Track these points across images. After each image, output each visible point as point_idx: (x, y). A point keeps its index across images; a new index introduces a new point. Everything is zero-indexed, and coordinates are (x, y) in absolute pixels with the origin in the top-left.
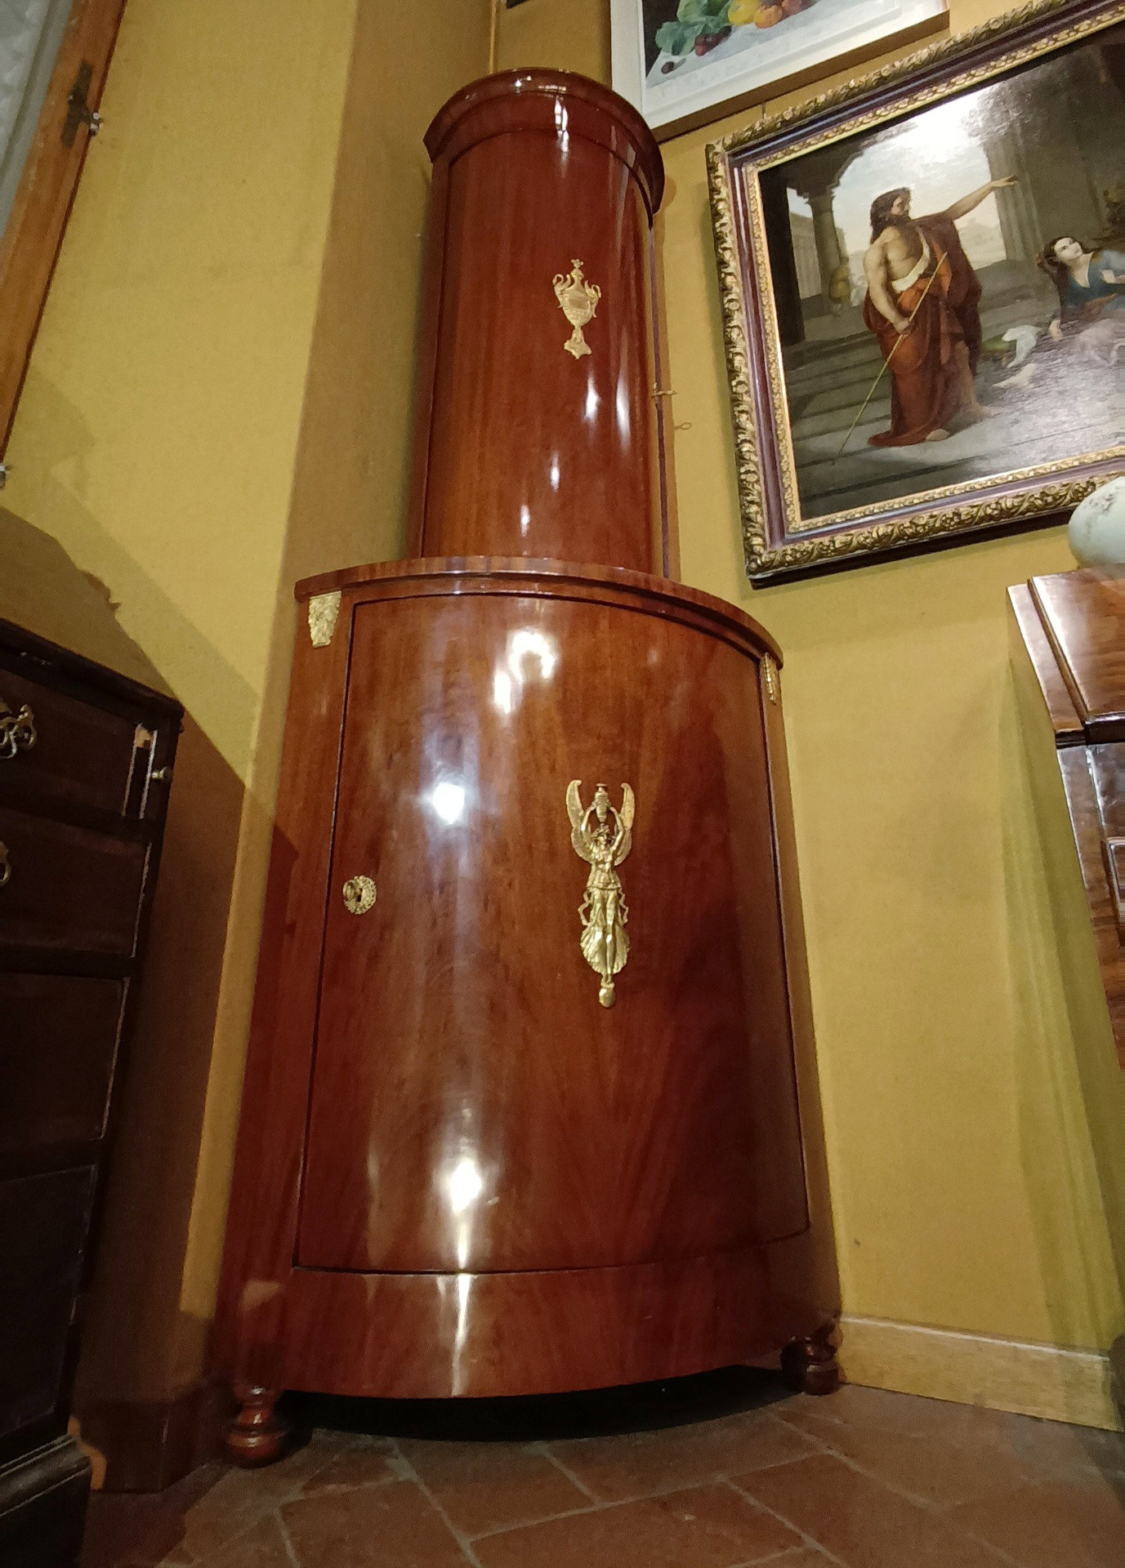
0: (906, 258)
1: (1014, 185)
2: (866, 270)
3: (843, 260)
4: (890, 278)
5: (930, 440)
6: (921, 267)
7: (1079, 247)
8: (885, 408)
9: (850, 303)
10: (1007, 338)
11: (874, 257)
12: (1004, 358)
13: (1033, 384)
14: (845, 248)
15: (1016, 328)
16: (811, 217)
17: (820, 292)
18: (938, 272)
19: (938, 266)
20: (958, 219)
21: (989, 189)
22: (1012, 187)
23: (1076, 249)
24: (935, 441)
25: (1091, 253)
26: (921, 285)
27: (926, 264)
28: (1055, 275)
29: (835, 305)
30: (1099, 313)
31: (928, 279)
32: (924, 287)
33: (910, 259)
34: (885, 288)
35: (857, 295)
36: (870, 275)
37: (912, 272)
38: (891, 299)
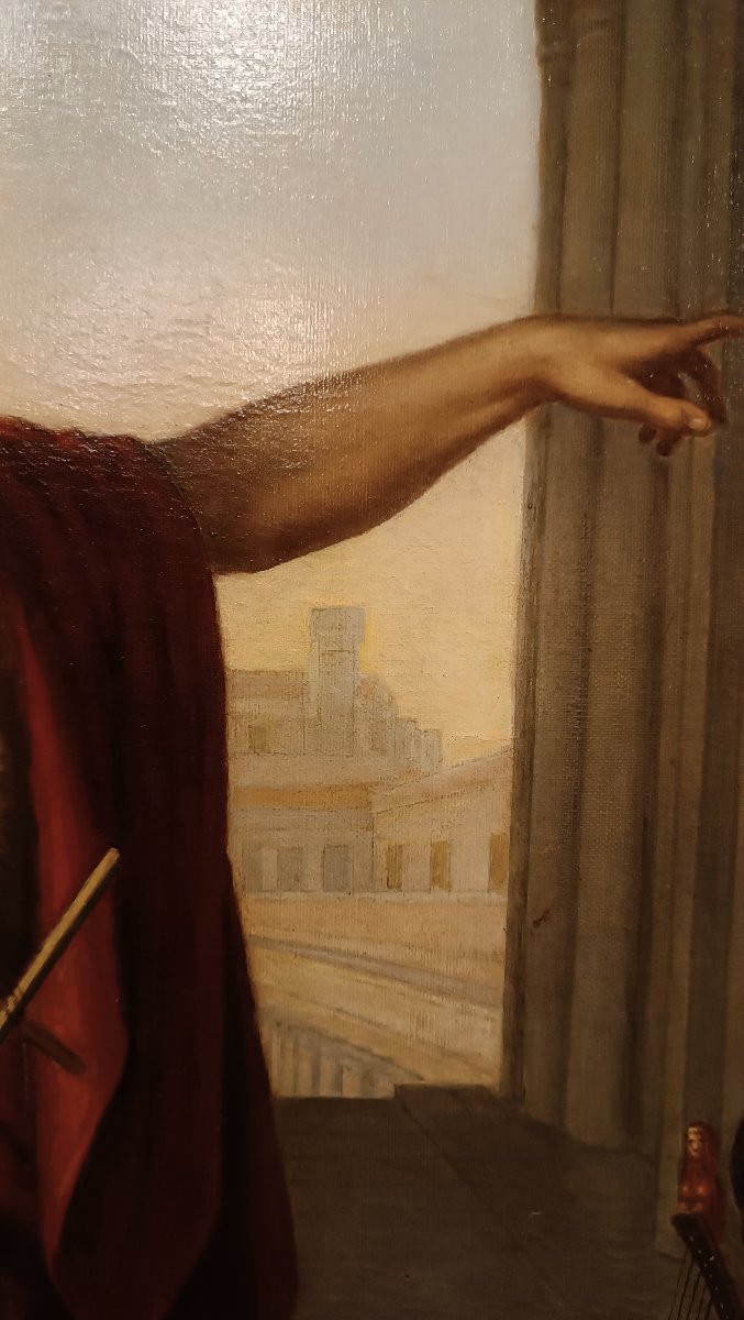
1: (682, 433)
18: (30, 1009)
19: (36, 950)
20: (254, 568)
21: (506, 390)
22: (665, 449)
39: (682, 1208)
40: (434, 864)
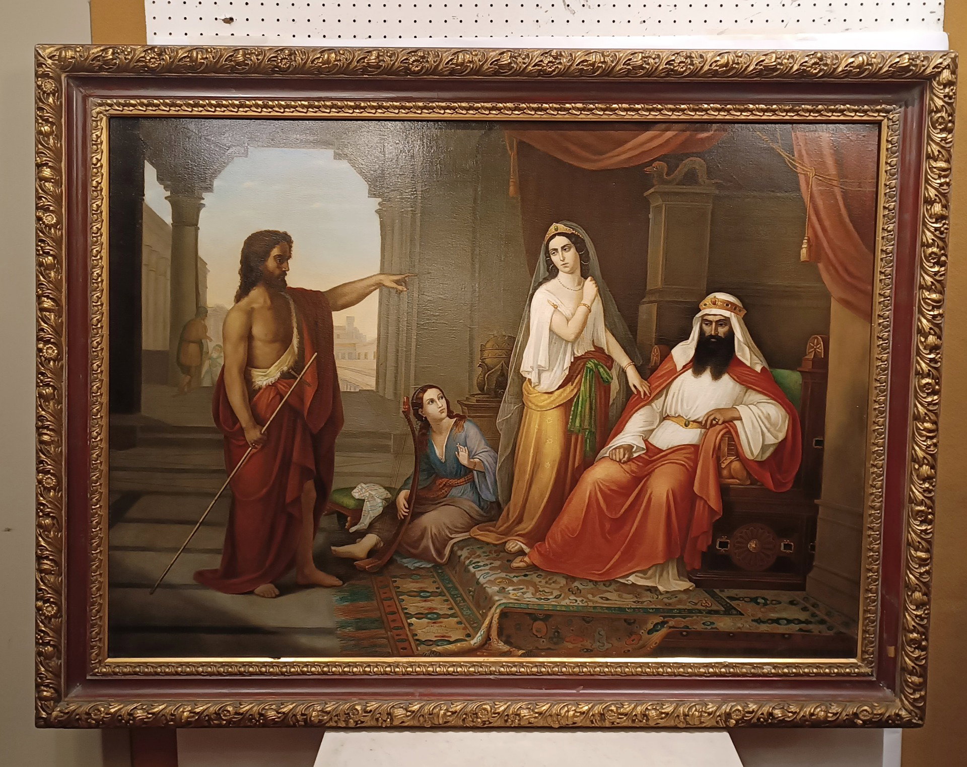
1: (402, 291)
2: (225, 338)
3: (201, 311)
4: (249, 363)
5: (258, 595)
6: (285, 362)
7: (445, 406)
8: (218, 538)
9: (200, 381)
10: (356, 494)
11: (236, 324)
12: (349, 519)
13: (370, 559)
14: (205, 292)
15: (368, 485)
16: (171, 226)
17: (167, 348)
18: (303, 377)
19: (304, 368)
20: (338, 310)
21: (376, 284)
22: (399, 293)
23: (442, 408)
24: (263, 597)
25: (455, 419)
26: (284, 386)
27: (292, 360)
28: (417, 433)
29: (184, 376)
30: (445, 497)
31: (292, 380)
32: (286, 390)
33: (277, 346)
34: (243, 375)
35: (209, 371)
36: (229, 347)
37: (276, 364)
38: (247, 392)
39: (404, 410)
40: (365, 355)
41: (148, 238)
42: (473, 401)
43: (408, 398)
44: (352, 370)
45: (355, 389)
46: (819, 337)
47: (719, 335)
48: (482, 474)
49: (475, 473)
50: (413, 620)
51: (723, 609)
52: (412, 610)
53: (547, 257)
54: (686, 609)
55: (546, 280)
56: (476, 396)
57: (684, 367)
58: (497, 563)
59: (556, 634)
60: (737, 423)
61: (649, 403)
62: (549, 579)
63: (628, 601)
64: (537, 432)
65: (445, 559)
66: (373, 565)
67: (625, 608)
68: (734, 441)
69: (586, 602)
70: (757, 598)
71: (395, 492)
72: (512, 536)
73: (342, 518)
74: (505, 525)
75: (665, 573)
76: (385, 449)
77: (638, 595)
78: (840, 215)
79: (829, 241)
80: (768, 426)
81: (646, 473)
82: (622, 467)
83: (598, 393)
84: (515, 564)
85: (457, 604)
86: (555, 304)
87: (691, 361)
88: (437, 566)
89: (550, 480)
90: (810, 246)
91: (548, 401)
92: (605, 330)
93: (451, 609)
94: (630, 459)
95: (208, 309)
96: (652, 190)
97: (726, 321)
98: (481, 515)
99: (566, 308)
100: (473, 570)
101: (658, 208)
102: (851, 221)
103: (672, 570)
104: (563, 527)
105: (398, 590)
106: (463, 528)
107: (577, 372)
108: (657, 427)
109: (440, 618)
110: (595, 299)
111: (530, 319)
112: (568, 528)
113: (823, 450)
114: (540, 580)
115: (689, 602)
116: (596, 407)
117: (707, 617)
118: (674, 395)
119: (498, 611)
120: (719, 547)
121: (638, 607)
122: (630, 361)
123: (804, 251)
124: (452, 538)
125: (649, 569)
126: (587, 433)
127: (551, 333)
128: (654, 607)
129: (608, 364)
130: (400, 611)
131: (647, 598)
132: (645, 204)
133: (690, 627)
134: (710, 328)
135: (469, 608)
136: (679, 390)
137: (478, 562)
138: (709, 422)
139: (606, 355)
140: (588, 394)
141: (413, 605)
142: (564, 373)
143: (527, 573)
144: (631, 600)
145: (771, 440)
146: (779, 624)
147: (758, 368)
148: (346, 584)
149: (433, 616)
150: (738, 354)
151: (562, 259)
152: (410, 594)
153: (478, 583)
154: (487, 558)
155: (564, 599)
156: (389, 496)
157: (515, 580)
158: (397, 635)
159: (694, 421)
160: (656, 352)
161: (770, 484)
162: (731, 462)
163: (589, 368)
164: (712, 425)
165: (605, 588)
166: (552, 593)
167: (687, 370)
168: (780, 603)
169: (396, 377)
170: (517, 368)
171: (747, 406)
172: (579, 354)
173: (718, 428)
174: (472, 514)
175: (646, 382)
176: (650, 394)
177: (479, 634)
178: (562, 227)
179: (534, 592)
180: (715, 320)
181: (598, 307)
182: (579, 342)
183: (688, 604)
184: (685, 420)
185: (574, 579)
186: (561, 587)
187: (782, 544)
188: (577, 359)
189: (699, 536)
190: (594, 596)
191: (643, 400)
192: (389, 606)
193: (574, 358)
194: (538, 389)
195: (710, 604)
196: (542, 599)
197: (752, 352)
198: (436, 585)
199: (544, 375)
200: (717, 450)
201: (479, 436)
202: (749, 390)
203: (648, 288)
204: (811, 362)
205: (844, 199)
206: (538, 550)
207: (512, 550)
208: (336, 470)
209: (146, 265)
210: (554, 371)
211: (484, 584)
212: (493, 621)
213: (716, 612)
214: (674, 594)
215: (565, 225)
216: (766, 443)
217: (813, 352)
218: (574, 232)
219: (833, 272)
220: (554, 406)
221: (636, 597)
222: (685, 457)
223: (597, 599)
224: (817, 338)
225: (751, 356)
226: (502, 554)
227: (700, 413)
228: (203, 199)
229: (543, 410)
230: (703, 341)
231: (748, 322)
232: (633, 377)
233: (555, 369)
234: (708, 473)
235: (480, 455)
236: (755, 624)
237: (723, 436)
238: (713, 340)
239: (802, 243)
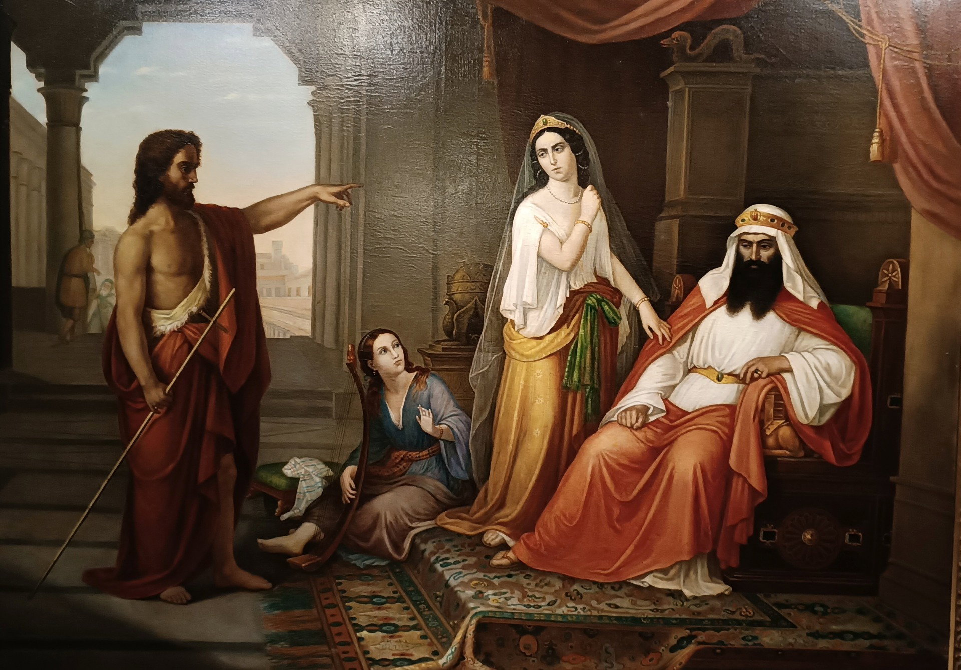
0: (178, 274)
1: (344, 206)
2: (117, 271)
3: (86, 236)
4: (148, 303)
5: (165, 601)
7: (402, 356)
8: (112, 529)
9: (85, 326)
10: (288, 471)
11: (131, 251)
12: (279, 503)
13: (308, 555)
14: (90, 213)
15: (303, 460)
16: (45, 126)
17: (43, 285)
18: (218, 320)
19: (219, 308)
20: (261, 233)
21: (310, 198)
22: (341, 210)
23: (399, 359)
24: (171, 603)
25: (415, 373)
26: (193, 332)
27: (203, 298)
28: (365, 391)
29: (64, 320)
30: (403, 475)
31: (202, 325)
32: (196, 337)
33: (183, 280)
34: (140, 318)
35: (97, 313)
36: (122, 283)
37: (182, 303)
38: (145, 341)
39: (348, 362)
40: (297, 291)
41: (16, 142)
42: (439, 350)
43: (353, 346)
44: (281, 311)
45: (284, 334)
46: (895, 262)
47: (762, 260)
48: (451, 444)
49: (442, 443)
50: (364, 634)
51: (768, 619)
52: (362, 621)
53: (533, 160)
54: (720, 620)
55: (532, 190)
56: (442, 343)
57: (716, 302)
58: (472, 560)
59: (550, 651)
60: (787, 376)
61: (670, 351)
62: (540, 581)
63: (644, 610)
64: (522, 390)
65: (404, 556)
66: (311, 562)
67: (640, 619)
68: (782, 400)
69: (589, 610)
70: (814, 605)
71: (338, 469)
72: (491, 524)
73: (270, 502)
74: (482, 511)
75: (692, 573)
76: (325, 412)
77: (657, 602)
78: (923, 99)
79: (909, 134)
80: (828, 379)
81: (666, 442)
82: (635, 435)
83: (602, 338)
84: (495, 562)
85: (421, 613)
86: (545, 221)
87: (725, 295)
88: (394, 564)
89: (540, 453)
90: (883, 141)
91: (537, 349)
92: (611, 255)
93: (413, 619)
94: (645, 425)
95: (95, 234)
96: (671, 69)
97: (770, 242)
98: (450, 498)
99: (559, 227)
100: (440, 569)
101: (680, 92)
102: (939, 106)
103: (701, 570)
104: (558, 513)
105: (344, 595)
106: (426, 515)
107: (574, 310)
108: (680, 382)
109: (398, 631)
110: (596, 214)
111: (511, 242)
112: (564, 515)
113: (901, 411)
114: (527, 581)
115: (724, 611)
116: (599, 357)
117: (747, 630)
118: (702, 340)
119: (474, 622)
120: (763, 539)
121: (658, 617)
122: (645, 296)
123: (875, 148)
124: (413, 528)
125: (672, 567)
126: (588, 390)
127: (540, 259)
128: (677, 616)
129: (615, 300)
130: (347, 622)
131: (668, 605)
132: (663, 87)
133: (725, 643)
134: (750, 250)
135: (436, 618)
136: (709, 334)
137: (448, 559)
138: (749, 375)
139: (613, 288)
140: (589, 340)
141: (364, 614)
142: (556, 313)
143: (512, 573)
144: (650, 608)
145: (832, 398)
146: (843, 639)
147: (814, 303)
148: (276, 588)
149: (391, 629)
150: (788, 285)
151: (552, 162)
152: (359, 599)
153: (447, 585)
154: (459, 553)
155: (560, 607)
156: (331, 473)
157: (496, 582)
158: (344, 653)
159: (730, 374)
160: (677, 285)
161: (831, 457)
162: (779, 427)
163: (590, 305)
164: (753, 379)
165: (613, 593)
166: (544, 599)
167: (719, 307)
168: (844, 612)
169: (338, 319)
170: (496, 307)
171: (800, 353)
172: (577, 285)
173: (761, 382)
174: (439, 497)
175: (665, 323)
176: (671, 338)
177: (449, 652)
178: (552, 121)
179: (520, 597)
180: (756, 240)
181: (601, 225)
182: (576, 271)
183: (723, 613)
184: (717, 373)
185: (573, 580)
186: (556, 591)
187: (847, 535)
188: (573, 293)
189: (736, 525)
190: (599, 603)
191: (661, 347)
192: (332, 616)
193: (571, 292)
194: (524, 333)
195: (752, 613)
196: (530, 606)
197: (805, 283)
198: (391, 589)
199: (531, 315)
200: (760, 411)
201: (447, 396)
202: (803, 333)
203: (667, 199)
204: (885, 295)
205: (929, 76)
206: (525, 543)
207: (492, 543)
208: (262, 440)
209: (15, 178)
210: (544, 309)
211: (455, 587)
212: (468, 635)
213: (760, 624)
214: (704, 600)
215: (556, 117)
216: (825, 402)
217: (888, 283)
218: (568, 126)
219: (914, 174)
220: (544, 356)
221: (654, 604)
222: (717, 421)
223: (603, 606)
224: (893, 263)
225: (804, 287)
226: (478, 549)
227: (737, 364)
228: (86, 90)
229: (530, 361)
230: (741, 267)
231: (801, 243)
232: (648, 317)
233: (545, 307)
234: (748, 442)
235: (448, 419)
236: (811, 639)
237: (768, 394)
238: (753, 267)
239: (873, 137)
